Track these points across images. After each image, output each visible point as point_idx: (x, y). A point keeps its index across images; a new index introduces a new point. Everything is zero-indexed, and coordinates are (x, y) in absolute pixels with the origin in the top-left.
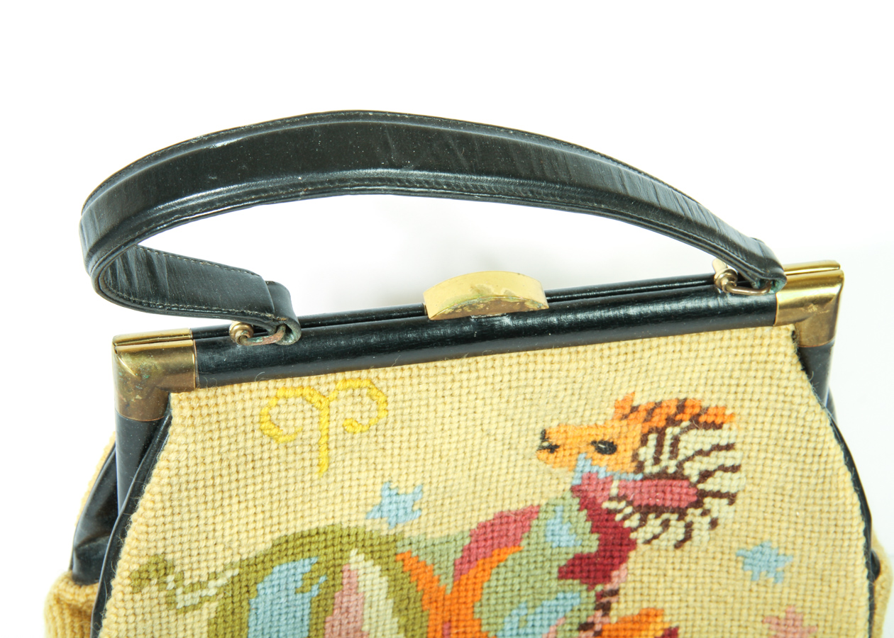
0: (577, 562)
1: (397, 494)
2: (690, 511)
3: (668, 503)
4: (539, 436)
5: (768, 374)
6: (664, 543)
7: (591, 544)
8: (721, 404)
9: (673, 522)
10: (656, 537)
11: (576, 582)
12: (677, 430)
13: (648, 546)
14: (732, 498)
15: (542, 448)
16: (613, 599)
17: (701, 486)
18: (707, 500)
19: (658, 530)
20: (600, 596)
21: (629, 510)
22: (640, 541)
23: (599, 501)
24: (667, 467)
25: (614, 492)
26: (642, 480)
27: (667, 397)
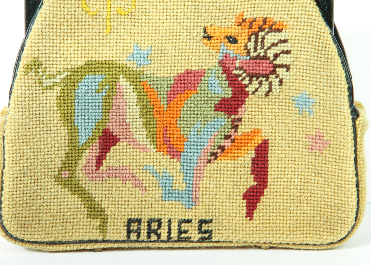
0: (223, 102)
1: (140, 50)
2: (271, 76)
3: (261, 72)
4: (202, 31)
5: (301, 5)
6: (260, 93)
7: (228, 93)
8: (281, 20)
9: (264, 82)
10: (256, 90)
11: (223, 113)
12: (263, 33)
13: (253, 96)
14: (287, 68)
15: (204, 37)
16: (240, 123)
17: (274, 62)
18: (277, 69)
19: (257, 86)
20: (233, 121)
21: (244, 75)
22: (250, 93)
23: (231, 69)
24: (260, 53)
25: (237, 65)
26: (250, 60)
27: (258, 16)
